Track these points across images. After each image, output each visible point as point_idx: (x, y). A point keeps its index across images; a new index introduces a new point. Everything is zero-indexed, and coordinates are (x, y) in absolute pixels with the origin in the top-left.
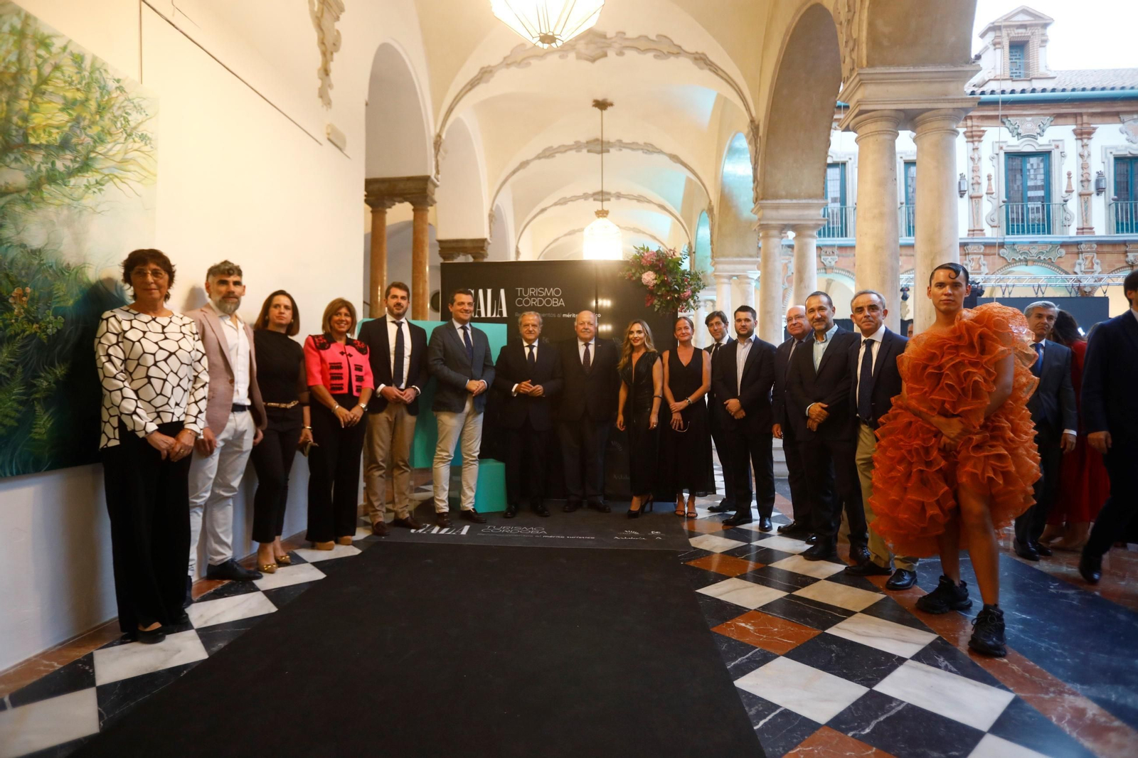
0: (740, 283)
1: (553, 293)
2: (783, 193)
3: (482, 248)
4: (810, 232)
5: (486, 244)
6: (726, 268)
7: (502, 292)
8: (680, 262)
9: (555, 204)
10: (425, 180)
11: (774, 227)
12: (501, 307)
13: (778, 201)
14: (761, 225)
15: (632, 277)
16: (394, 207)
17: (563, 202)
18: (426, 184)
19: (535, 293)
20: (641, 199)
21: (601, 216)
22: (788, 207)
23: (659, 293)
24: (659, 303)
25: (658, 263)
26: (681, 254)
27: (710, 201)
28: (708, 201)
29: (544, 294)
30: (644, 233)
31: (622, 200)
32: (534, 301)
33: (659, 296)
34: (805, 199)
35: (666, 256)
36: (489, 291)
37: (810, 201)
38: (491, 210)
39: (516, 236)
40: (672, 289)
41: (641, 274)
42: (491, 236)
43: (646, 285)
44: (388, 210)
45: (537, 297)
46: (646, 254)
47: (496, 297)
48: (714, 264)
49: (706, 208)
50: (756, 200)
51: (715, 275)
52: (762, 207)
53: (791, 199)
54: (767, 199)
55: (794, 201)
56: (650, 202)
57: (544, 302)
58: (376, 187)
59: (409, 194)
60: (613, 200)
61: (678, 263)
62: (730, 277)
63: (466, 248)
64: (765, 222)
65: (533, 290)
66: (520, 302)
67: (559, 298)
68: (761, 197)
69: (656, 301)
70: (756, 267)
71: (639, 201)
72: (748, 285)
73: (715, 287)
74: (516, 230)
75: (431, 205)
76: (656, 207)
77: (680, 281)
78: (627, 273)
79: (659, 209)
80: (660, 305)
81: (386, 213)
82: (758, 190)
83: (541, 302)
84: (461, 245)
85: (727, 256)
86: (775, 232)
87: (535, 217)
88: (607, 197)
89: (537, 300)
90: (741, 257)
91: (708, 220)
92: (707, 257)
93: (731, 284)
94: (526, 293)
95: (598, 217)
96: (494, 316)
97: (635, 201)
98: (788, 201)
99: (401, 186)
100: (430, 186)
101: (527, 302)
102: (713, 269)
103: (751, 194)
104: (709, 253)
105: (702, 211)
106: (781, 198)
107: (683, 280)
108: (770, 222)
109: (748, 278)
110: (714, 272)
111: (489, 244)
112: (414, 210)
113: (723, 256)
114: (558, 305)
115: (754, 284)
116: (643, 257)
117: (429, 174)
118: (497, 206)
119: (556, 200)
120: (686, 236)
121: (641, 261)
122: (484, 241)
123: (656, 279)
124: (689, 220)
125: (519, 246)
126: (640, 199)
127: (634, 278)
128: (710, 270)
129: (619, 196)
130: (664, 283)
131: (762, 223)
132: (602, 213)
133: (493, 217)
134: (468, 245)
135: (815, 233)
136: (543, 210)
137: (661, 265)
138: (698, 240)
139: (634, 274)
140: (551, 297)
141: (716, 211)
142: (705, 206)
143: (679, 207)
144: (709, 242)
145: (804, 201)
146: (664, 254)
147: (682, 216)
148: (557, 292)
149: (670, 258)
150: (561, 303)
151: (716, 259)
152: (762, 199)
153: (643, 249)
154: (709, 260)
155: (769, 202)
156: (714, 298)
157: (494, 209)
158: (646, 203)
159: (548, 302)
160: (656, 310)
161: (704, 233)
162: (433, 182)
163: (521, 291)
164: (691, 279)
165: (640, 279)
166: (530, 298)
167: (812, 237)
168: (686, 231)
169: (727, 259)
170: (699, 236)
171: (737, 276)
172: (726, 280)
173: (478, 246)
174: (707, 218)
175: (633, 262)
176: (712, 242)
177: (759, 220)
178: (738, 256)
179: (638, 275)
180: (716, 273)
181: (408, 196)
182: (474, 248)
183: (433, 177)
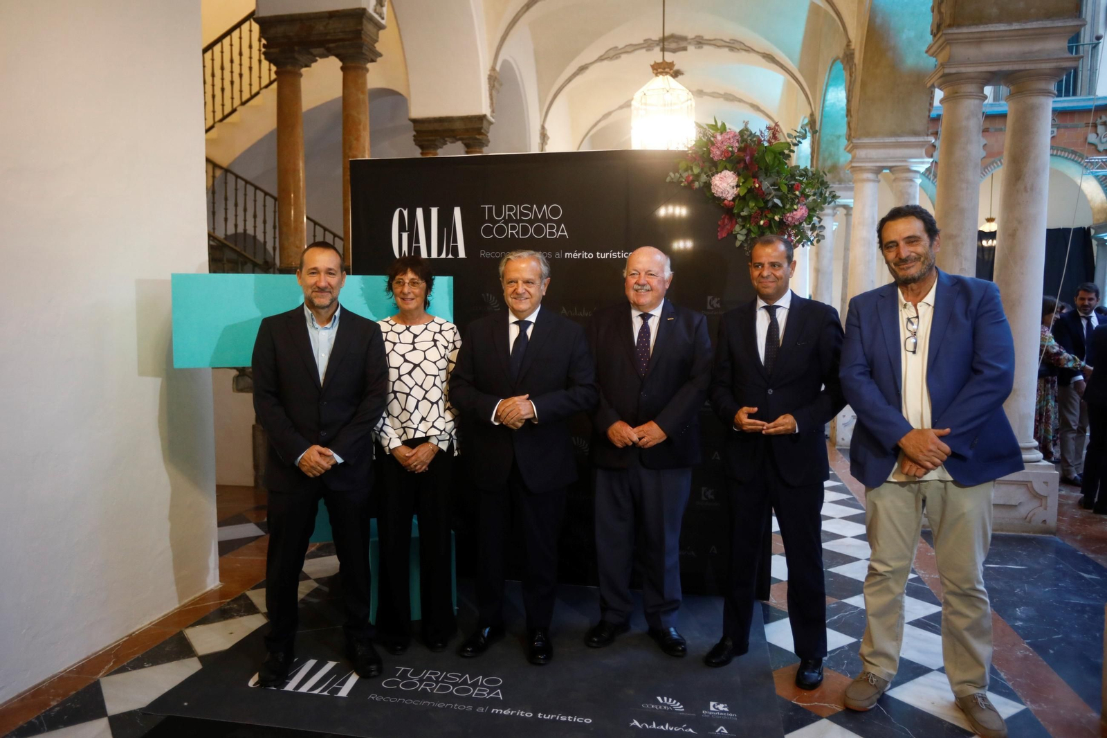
0: (895, 180)
1: (548, 214)
2: (994, 11)
3: (479, 131)
4: (1042, 85)
5: (485, 123)
6: (872, 154)
7: (457, 212)
8: (786, 152)
9: (601, 59)
10: (359, 15)
11: (969, 79)
12: (455, 240)
13: (982, 28)
14: (945, 75)
15: (693, 181)
16: (313, 65)
17: (612, 54)
18: (361, 23)
19: (515, 214)
20: (736, 45)
21: (661, 73)
22: (1000, 38)
23: (743, 214)
24: (744, 231)
25: (742, 155)
26: (789, 136)
27: (849, 41)
28: (845, 43)
29: (532, 216)
30: (740, 101)
31: (706, 48)
32: (513, 228)
33: (744, 218)
34: (1038, 20)
35: (760, 141)
36: (434, 211)
37: (1048, 24)
38: (493, 69)
39: (541, 110)
40: (770, 204)
41: (710, 177)
42: (493, 111)
43: (719, 198)
44: (304, 70)
45: (518, 222)
46: (719, 138)
47: (446, 222)
48: (852, 148)
49: (841, 56)
50: (937, 30)
51: (852, 167)
52: (949, 42)
53: (1010, 22)
54: (959, 26)
55: (1016, 26)
56: (749, 50)
57: (531, 230)
58: (280, 30)
59: (334, 41)
60: (691, 48)
61: (782, 155)
62: (878, 170)
63: (453, 131)
64: (953, 70)
65: (511, 209)
66: (488, 231)
67: (558, 223)
68: (948, 21)
69: (737, 228)
70: (923, 151)
71: (732, 49)
72: (908, 183)
73: (851, 184)
74: (541, 102)
75: (373, 61)
76: (759, 58)
77: (785, 189)
78: (685, 175)
79: (763, 61)
80: (747, 235)
81: (301, 75)
82: (943, 10)
83: (525, 231)
84: (446, 125)
85: (875, 135)
86: (970, 88)
87: (569, 80)
88: (683, 44)
89: (519, 227)
90: (899, 135)
91: (844, 75)
92: (839, 137)
93: (879, 181)
94: (498, 214)
95: (657, 75)
96: (443, 256)
97: (727, 50)
98: (1002, 27)
99: (320, 27)
100: (368, 28)
101: (501, 231)
102: (849, 156)
103: (927, 21)
104: (843, 130)
105: (835, 61)
106: (990, 21)
107: (791, 189)
108: (963, 70)
109: (909, 170)
110: (851, 162)
111: (491, 123)
112: (342, 68)
113: (868, 135)
114: (557, 236)
115: (919, 181)
116: (713, 144)
117: (363, 6)
118: (505, 62)
119: (602, 52)
120: (806, 103)
121: (709, 152)
122: (482, 118)
123: (738, 186)
124: (812, 77)
125: (546, 126)
126: (734, 46)
127: (696, 185)
128: (844, 158)
129: (700, 42)
130: (753, 194)
131: (947, 71)
132: (662, 68)
133: (500, 81)
134: (458, 125)
135: (1053, 87)
136: (583, 69)
137: (747, 158)
138: (826, 109)
139: (697, 177)
140: (544, 220)
141: (858, 58)
142: (839, 51)
143: (797, 55)
144: (844, 112)
145: (1035, 25)
146: (754, 135)
147: (801, 71)
148: (555, 212)
149: (766, 144)
150: (562, 232)
151: (855, 141)
152: (950, 26)
153: (714, 127)
154: (844, 142)
155: (965, 30)
156: (850, 202)
157: (498, 68)
158: (744, 53)
159: (539, 230)
160: (738, 244)
161: (837, 97)
162: (371, 19)
163: (490, 210)
164: (807, 185)
165: (708, 185)
166: (506, 222)
167: (1047, 93)
168: (806, 95)
169: (874, 140)
170: (827, 103)
171: (890, 168)
172: (871, 176)
173: (472, 129)
174: (844, 72)
175: (696, 153)
176: (849, 111)
177: (943, 65)
178: (894, 134)
179: (704, 178)
180: (854, 165)
181: (332, 45)
182: (467, 131)
183: (371, 10)
